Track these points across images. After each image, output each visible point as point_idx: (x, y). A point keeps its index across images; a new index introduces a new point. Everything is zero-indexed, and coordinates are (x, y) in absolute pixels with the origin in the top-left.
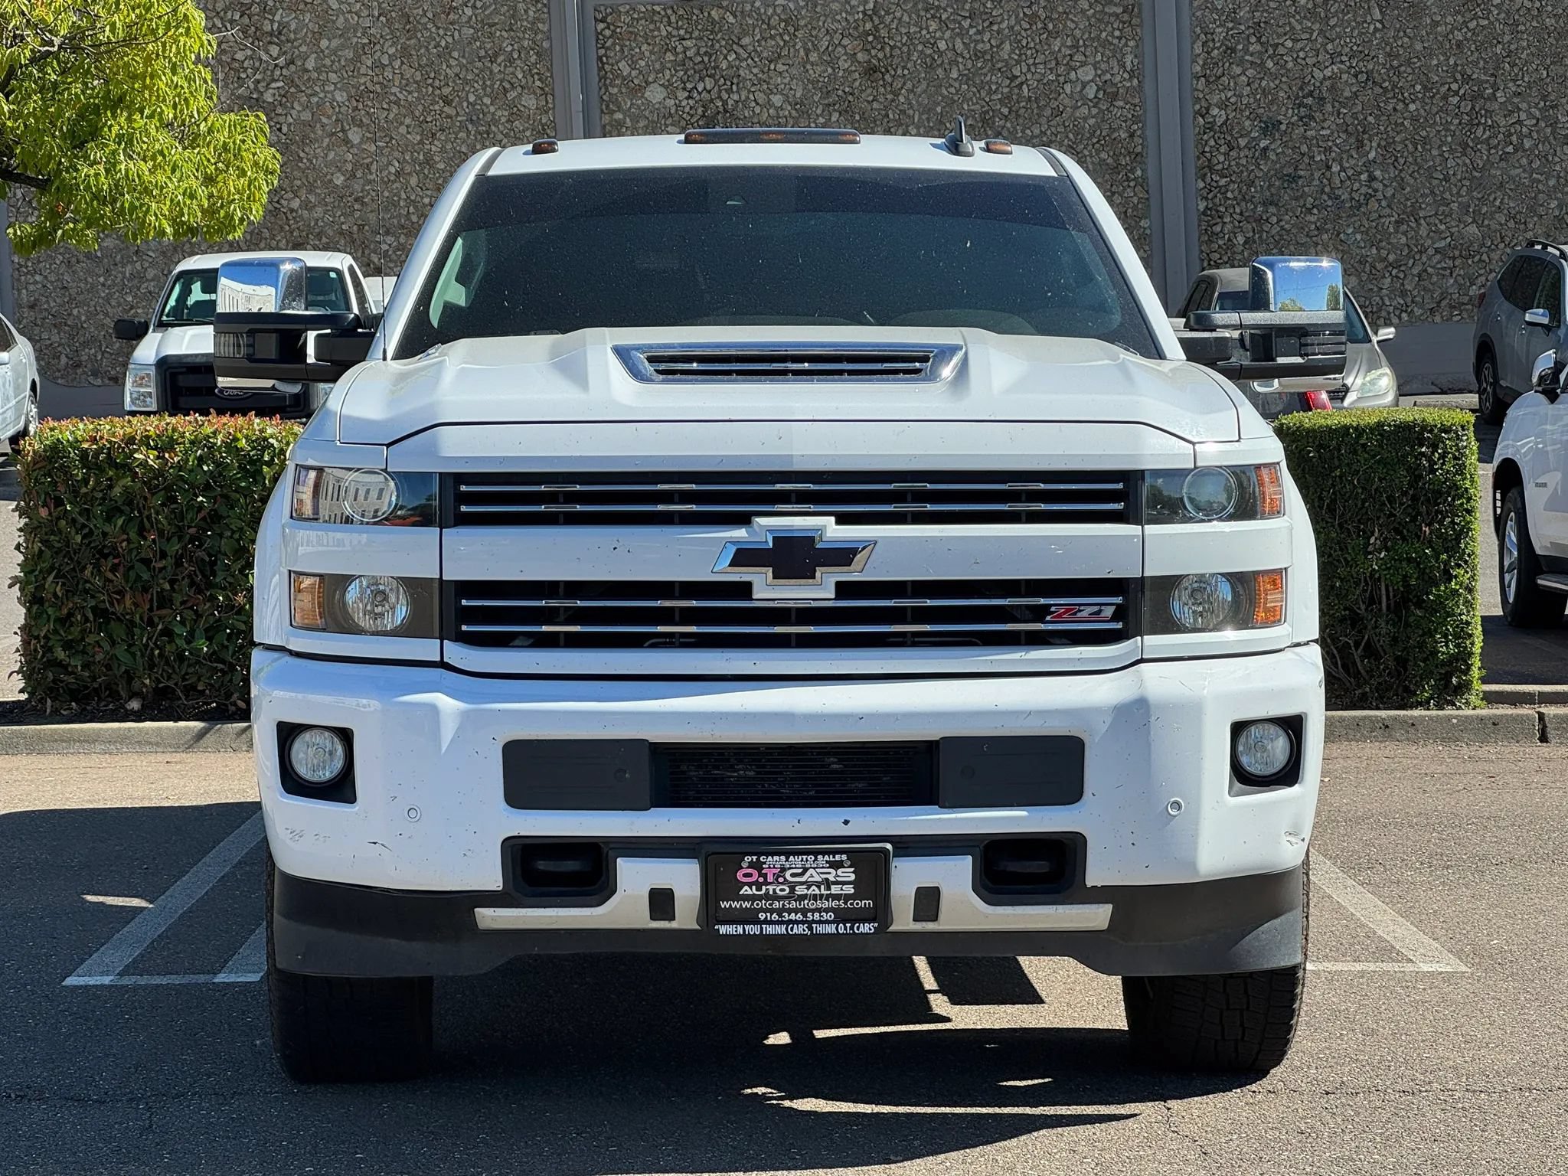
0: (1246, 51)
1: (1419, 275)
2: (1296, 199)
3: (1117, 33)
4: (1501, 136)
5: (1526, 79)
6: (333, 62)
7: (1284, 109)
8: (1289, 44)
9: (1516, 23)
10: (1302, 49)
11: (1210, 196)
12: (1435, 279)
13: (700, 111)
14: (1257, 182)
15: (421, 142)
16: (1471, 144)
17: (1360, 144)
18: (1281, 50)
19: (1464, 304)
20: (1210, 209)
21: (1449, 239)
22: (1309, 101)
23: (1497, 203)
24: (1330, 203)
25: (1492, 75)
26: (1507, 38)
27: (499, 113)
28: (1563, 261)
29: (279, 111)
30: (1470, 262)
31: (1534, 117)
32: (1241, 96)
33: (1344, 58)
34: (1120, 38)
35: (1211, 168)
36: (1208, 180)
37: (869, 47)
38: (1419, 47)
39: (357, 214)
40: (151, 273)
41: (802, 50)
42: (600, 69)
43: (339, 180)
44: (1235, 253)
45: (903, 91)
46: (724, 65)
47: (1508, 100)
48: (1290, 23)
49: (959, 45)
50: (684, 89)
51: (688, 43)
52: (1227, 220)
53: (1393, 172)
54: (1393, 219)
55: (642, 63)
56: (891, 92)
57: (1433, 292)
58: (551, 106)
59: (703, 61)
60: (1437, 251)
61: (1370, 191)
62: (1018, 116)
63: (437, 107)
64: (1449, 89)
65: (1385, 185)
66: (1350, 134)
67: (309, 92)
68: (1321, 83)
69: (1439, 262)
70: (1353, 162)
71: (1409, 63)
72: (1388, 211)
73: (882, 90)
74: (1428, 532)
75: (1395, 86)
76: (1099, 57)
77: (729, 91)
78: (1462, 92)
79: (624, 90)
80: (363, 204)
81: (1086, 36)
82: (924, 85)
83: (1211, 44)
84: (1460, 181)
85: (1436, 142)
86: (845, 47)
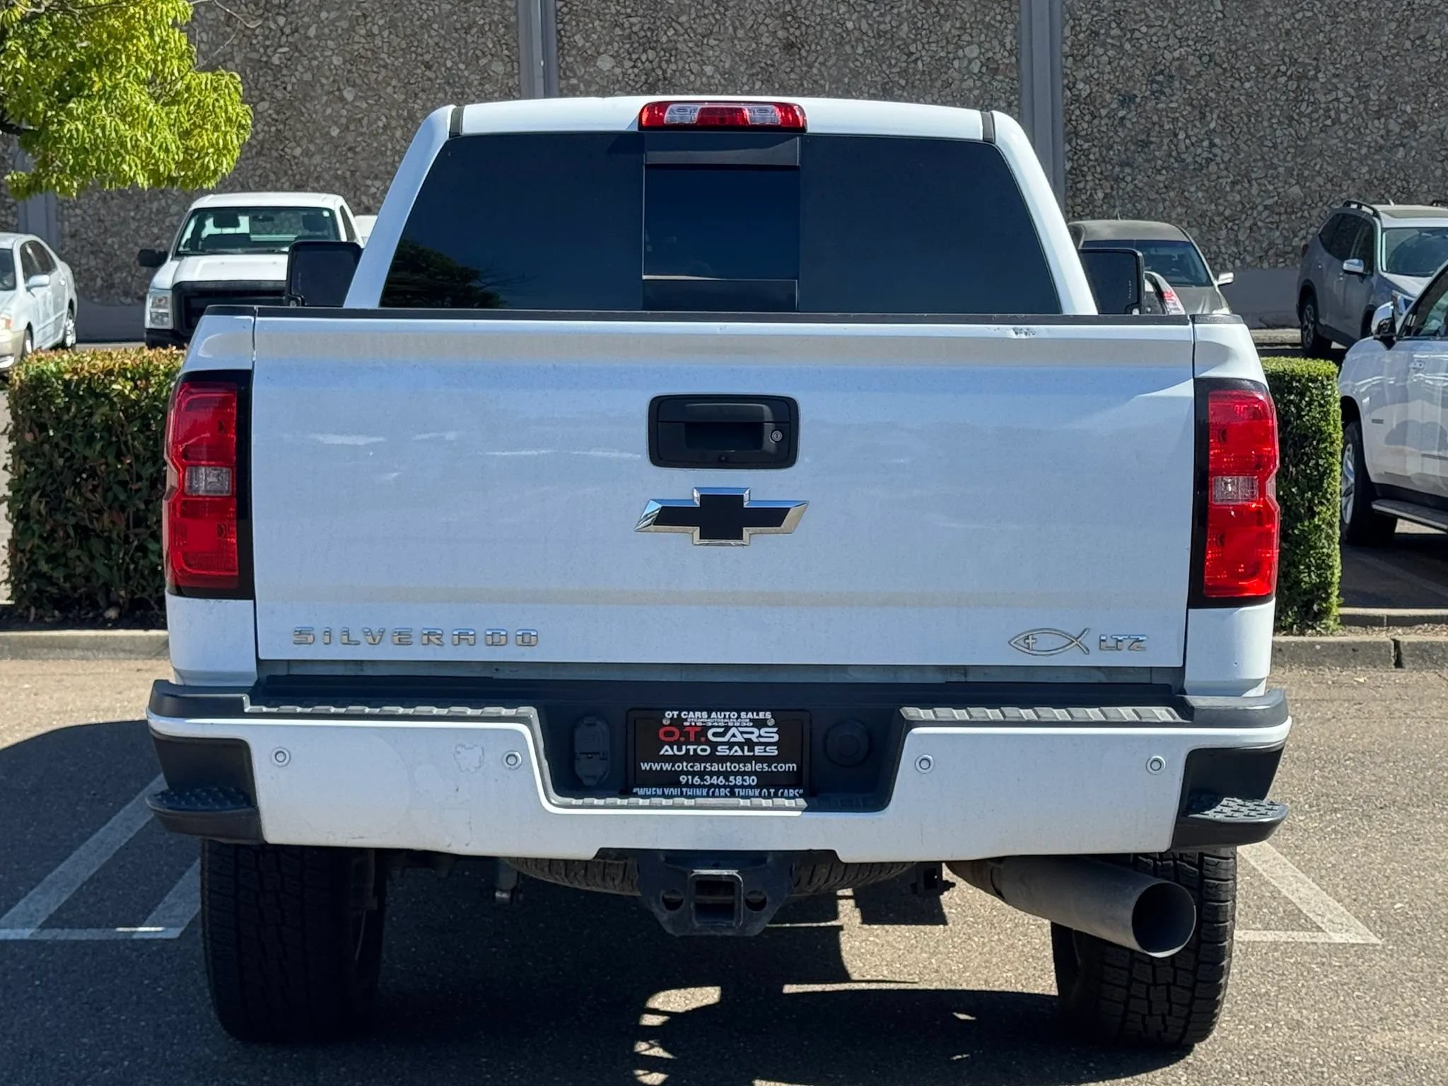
0: (1107, 35)
1: (1251, 229)
2: (1148, 161)
3: (999, 18)
4: (1321, 112)
5: (1344, 63)
6: (331, 31)
7: (1139, 84)
8: (1144, 29)
9: (1336, 15)
10: (1155, 34)
11: (1075, 158)
12: (1264, 231)
13: (643, 78)
14: (1115, 147)
15: (405, 101)
16: (1296, 117)
17: (1203, 116)
18: (1137, 34)
19: (1287, 253)
20: (1075, 169)
21: (1276, 198)
22: (1160, 78)
23: (1317, 168)
24: (1176, 165)
25: (1315, 59)
26: (1328, 28)
27: (472, 77)
28: (1376, 219)
29: (285, 72)
30: (1293, 217)
31: (1350, 96)
32: (1103, 73)
33: (1191, 43)
34: (1001, 22)
35: (1077, 134)
36: (1074, 144)
37: (787, 25)
38: (1253, 34)
39: (350, 162)
40: (174, 209)
41: (731, 28)
42: (559, 40)
43: (335, 132)
44: (1095, 206)
45: (817, 64)
46: (664, 39)
47: (1329, 80)
48: (1145, 12)
49: (864, 26)
50: (630, 59)
51: (633, 20)
52: (1089, 178)
53: (1230, 141)
54: (1229, 180)
55: (595, 36)
56: (806, 65)
57: (1261, 242)
58: (516, 71)
59: (646, 36)
60: (1266, 207)
61: (1211, 156)
62: (913, 87)
63: (419, 71)
64: (1279, 70)
65: (1223, 151)
66: (1194, 107)
67: (310, 56)
68: (1171, 63)
69: (1268, 217)
70: (1196, 131)
71: (1245, 48)
72: (1225, 173)
73: (798, 63)
74: (1294, 473)
75: (1233, 67)
76: (983, 38)
77: (668, 62)
78: (1289, 73)
79: (578, 59)
80: (355, 153)
81: (973, 19)
82: (834, 59)
83: (1078, 29)
84: (1286, 149)
85: (1267, 115)
86: (767, 25)
